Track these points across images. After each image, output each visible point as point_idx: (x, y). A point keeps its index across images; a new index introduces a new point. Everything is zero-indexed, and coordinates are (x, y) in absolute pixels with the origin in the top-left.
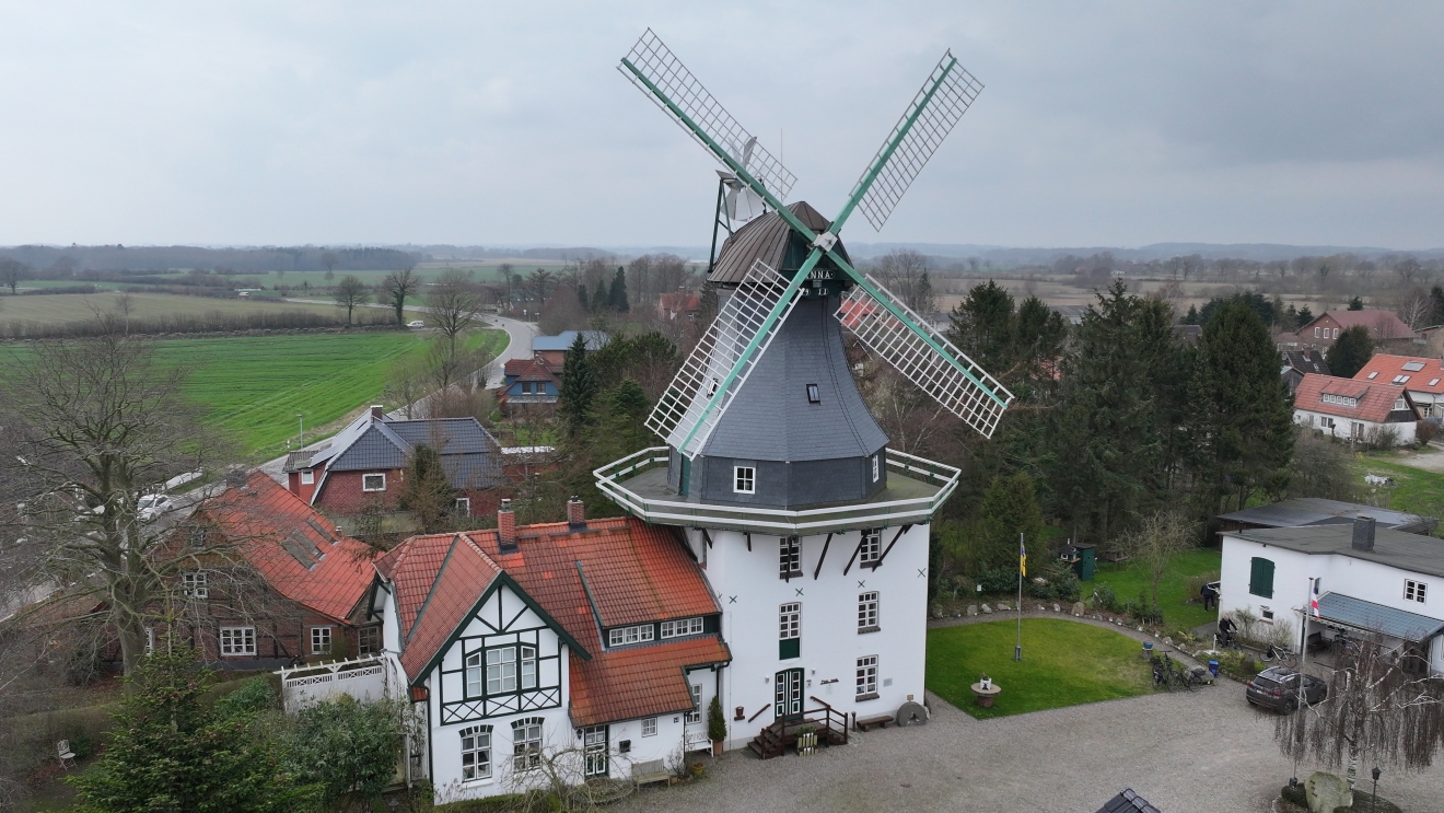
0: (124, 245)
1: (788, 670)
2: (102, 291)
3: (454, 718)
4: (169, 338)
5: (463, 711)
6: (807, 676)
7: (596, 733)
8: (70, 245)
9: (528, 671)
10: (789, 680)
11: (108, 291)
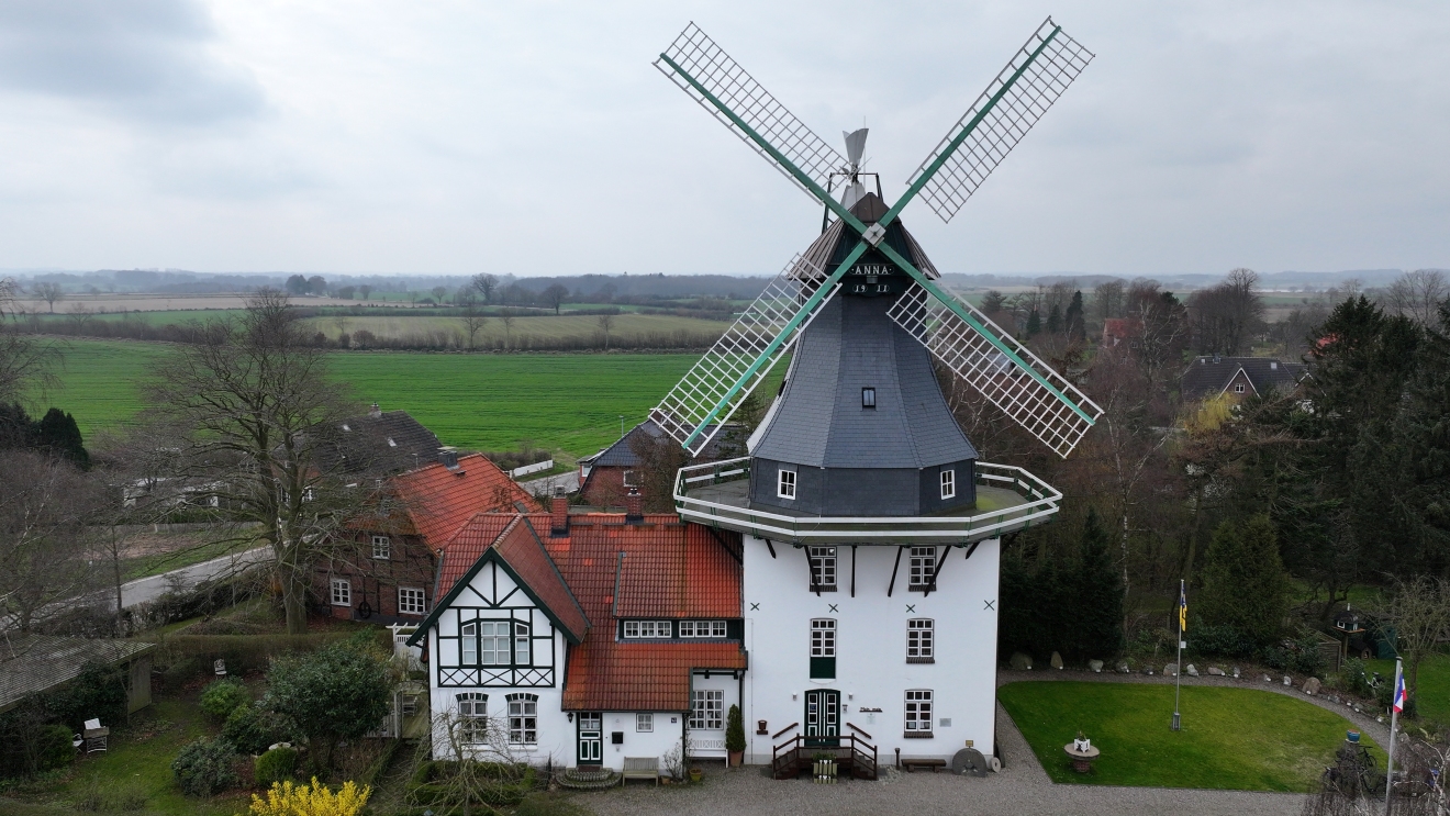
0: (666, 274)
1: (822, 691)
2: (625, 313)
3: (450, 682)
4: (640, 353)
5: (459, 677)
6: (844, 701)
7: (590, 720)
8: (623, 273)
9: (522, 648)
10: (824, 701)
11: (629, 312)
